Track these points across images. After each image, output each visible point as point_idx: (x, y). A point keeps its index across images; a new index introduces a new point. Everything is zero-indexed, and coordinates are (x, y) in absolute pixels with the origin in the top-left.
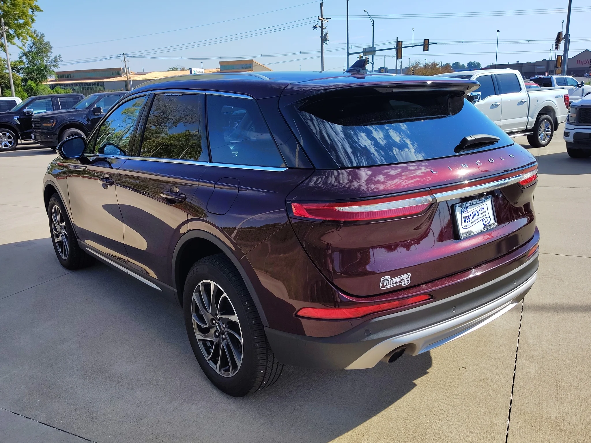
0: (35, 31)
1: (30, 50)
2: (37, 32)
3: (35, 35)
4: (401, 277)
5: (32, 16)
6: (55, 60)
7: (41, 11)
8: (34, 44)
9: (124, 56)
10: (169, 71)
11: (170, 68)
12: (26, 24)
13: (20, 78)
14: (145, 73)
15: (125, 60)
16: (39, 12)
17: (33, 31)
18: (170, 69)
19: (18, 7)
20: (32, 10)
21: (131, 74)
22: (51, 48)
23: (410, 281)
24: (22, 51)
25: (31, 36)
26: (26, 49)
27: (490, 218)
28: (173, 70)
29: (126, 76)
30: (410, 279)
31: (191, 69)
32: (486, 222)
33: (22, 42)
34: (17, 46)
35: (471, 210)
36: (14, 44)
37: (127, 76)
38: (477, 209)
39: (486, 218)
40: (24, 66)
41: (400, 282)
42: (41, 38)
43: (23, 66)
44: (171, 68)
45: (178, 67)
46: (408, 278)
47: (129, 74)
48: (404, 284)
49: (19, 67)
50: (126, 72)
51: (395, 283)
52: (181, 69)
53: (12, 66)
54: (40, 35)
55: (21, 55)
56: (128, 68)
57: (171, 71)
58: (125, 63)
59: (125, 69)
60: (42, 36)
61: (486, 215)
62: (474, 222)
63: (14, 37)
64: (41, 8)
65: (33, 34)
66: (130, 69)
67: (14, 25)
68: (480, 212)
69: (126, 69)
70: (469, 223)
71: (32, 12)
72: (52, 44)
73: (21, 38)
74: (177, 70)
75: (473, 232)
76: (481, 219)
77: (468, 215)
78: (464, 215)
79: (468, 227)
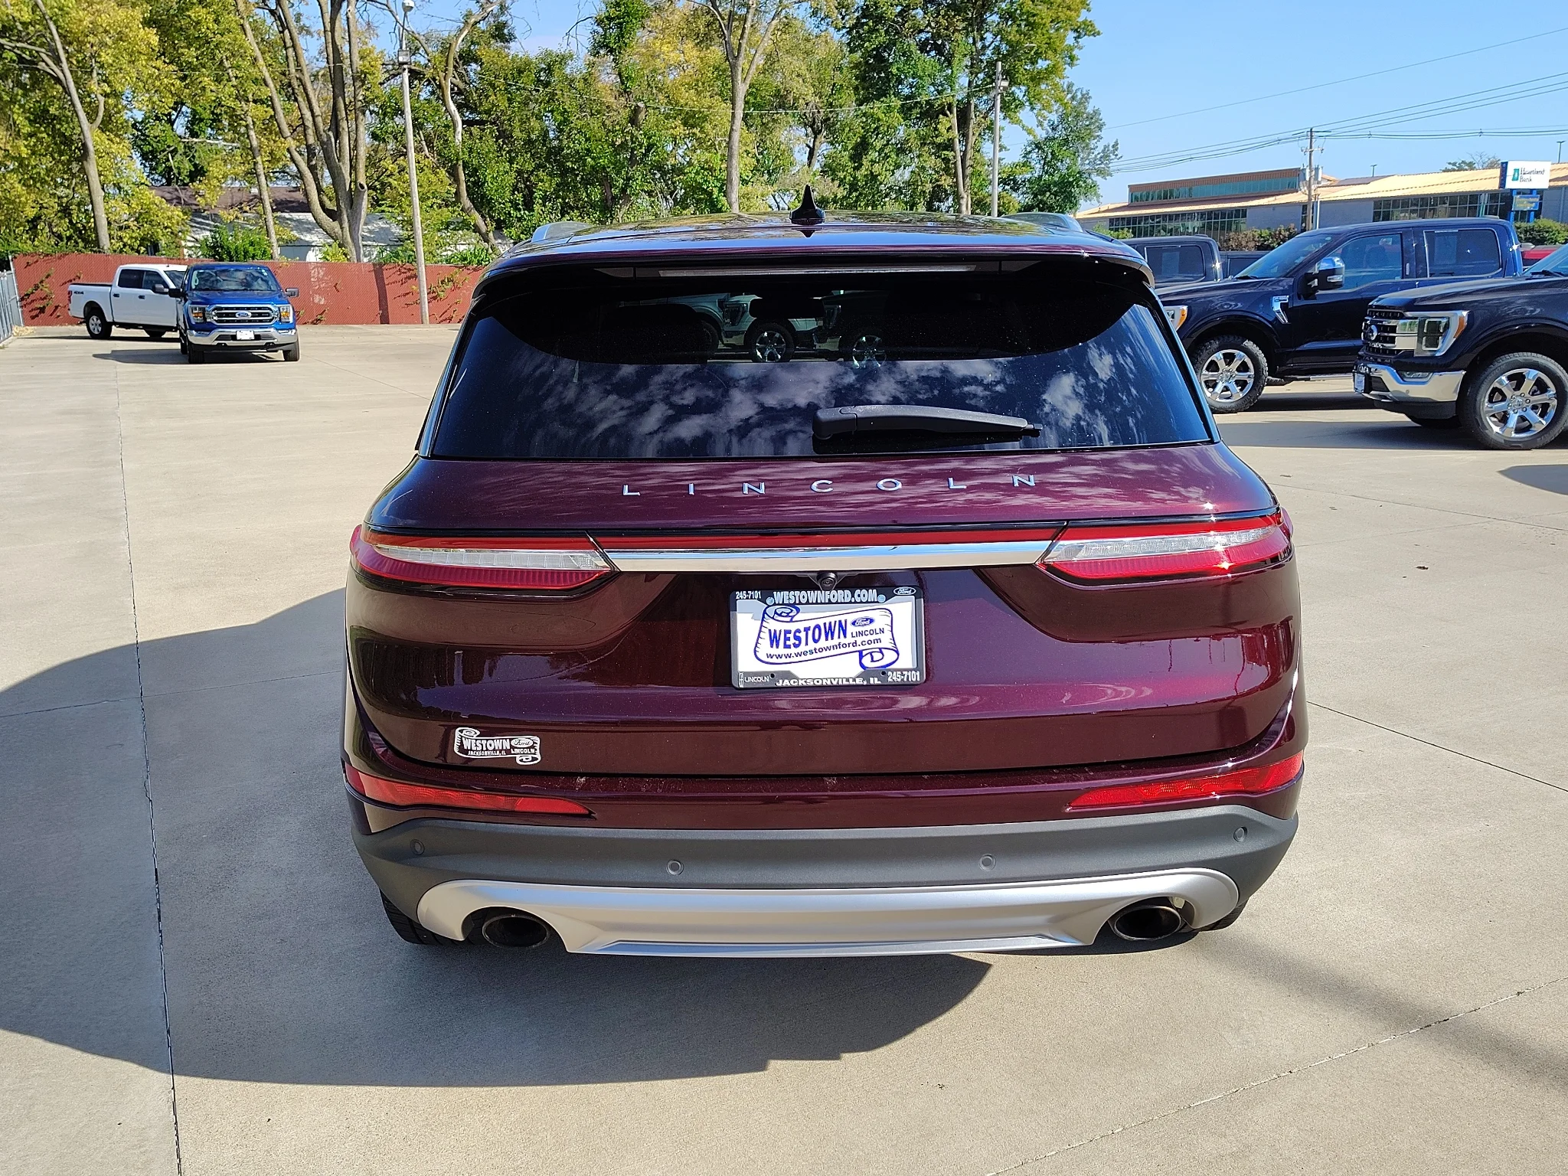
0: (1070, 85)
1: (1051, 134)
2: (1074, 89)
3: (1070, 96)
4: (511, 740)
5: (1071, 49)
6: (1105, 156)
7: (1096, 34)
8: (1063, 119)
9: (1311, 136)
10: (1447, 171)
11: (1450, 163)
12: (1051, 71)
13: (1016, 205)
14: (1366, 181)
15: (1311, 147)
16: (1092, 37)
17: (1065, 86)
18: (1450, 167)
19: (1039, 31)
20: (1076, 35)
21: (1323, 183)
22: (1100, 128)
23: (538, 756)
24: (1031, 138)
25: (1059, 100)
26: (1041, 134)
27: (897, 652)
28: (1460, 169)
29: (1307, 192)
30: (538, 751)
31: (1507, 163)
32: (872, 661)
33: (1037, 116)
34: (1023, 126)
35: (808, 618)
36: (1019, 122)
37: (1310, 192)
38: (842, 618)
39: (880, 649)
40: (1030, 175)
41: (508, 752)
42: (1080, 103)
43: (1028, 176)
44: (1454, 164)
45: (1477, 159)
46: (533, 747)
47: (1319, 183)
48: (521, 760)
49: (1019, 178)
50: (1308, 179)
51: (494, 750)
52: (1485, 165)
53: (1005, 176)
54: (1079, 96)
55: (1029, 149)
56: (1317, 169)
57: (1454, 170)
58: (1310, 155)
59: (1308, 171)
60: (1086, 97)
61: (878, 640)
62: (821, 650)
63: (1022, 105)
64: (1098, 28)
65: (1062, 94)
66: (1320, 171)
67: (1024, 75)
68: (850, 629)
69: (1311, 172)
70: (793, 650)
71: (1075, 38)
72: (1104, 117)
73: (1038, 106)
74: (1472, 169)
75: (798, 679)
76: (852, 649)
77: (793, 627)
78: (772, 625)
79: (784, 660)
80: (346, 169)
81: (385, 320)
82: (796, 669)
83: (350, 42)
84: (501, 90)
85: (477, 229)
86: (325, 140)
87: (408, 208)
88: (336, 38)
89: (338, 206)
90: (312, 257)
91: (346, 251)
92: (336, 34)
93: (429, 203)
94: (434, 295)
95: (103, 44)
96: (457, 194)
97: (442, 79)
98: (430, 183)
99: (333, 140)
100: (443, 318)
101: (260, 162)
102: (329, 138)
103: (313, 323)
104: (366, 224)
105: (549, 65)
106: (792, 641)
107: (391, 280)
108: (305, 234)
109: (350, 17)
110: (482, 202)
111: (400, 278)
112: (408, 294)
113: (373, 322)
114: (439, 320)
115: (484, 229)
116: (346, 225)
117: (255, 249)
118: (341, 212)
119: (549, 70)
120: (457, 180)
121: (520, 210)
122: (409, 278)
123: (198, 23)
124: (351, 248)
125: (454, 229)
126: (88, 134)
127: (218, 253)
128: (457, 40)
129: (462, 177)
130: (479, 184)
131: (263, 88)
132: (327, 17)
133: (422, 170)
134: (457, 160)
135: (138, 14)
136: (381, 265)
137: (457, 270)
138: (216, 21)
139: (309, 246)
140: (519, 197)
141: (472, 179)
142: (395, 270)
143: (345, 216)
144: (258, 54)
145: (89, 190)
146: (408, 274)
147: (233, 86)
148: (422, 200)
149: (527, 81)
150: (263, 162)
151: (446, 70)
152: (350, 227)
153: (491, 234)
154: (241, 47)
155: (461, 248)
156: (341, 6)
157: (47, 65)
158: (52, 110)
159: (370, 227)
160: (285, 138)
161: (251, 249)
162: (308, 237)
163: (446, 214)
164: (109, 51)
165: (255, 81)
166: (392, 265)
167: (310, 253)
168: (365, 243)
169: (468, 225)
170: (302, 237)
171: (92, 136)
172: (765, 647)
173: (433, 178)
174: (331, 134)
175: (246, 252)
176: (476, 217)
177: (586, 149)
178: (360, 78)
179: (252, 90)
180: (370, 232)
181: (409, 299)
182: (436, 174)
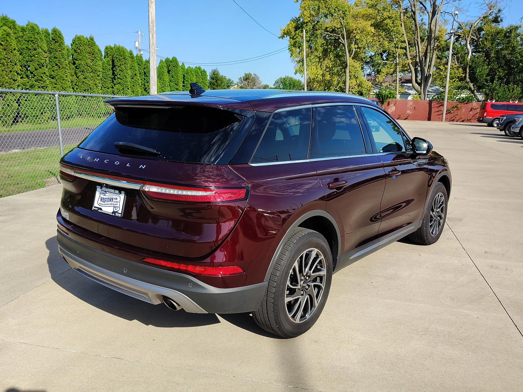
27: (119, 208)
32: (115, 209)
35: (108, 195)
38: (113, 197)
39: (117, 206)
46: (68, 216)
48: (67, 219)
51: (65, 215)
68: (114, 200)
75: (102, 210)
76: (113, 205)
77: (105, 197)
78: (102, 196)
79: (102, 205)
80: (426, 69)
81: (429, 119)
82: (103, 208)
83: (435, 27)
84: (489, 40)
85: (470, 89)
86: (421, 60)
87: (445, 82)
88: (431, 26)
89: (421, 81)
90: (410, 98)
91: (421, 96)
92: (431, 25)
93: (453, 80)
94: (449, 112)
95: (357, 33)
96: (465, 77)
97: (467, 37)
98: (455, 73)
99: (424, 60)
100: (451, 120)
101: (398, 68)
102: (423, 59)
103: (404, 119)
104: (430, 87)
105: (511, 30)
106: (104, 201)
107: (434, 106)
108: (410, 90)
109: (437, 19)
110: (473, 79)
111: (438, 106)
112: (439, 111)
113: (425, 120)
114: (449, 120)
115: (473, 89)
116: (422, 88)
117: (390, 95)
118: (422, 83)
119: (511, 32)
120: (466, 73)
121: (488, 83)
122: (441, 105)
123: (387, 24)
124: (422, 95)
125: (462, 89)
126: (348, 60)
127: (379, 96)
128: (475, 24)
129: (468, 71)
130: (474, 73)
131: (404, 44)
132: (430, 19)
133: (453, 69)
134: (467, 65)
135: (369, 23)
136: (432, 101)
137: (459, 103)
138: (393, 23)
139: (410, 94)
140: (489, 78)
141: (472, 72)
142: (436, 103)
143: (423, 85)
144: (405, 32)
145: (346, 77)
146: (441, 104)
147: (394, 44)
148: (451, 78)
149: (500, 36)
150: (399, 68)
151: (469, 34)
152: (424, 88)
153: (475, 91)
154: (399, 31)
155: (462, 96)
156: (435, 15)
157: (341, 40)
158: (340, 54)
159: (432, 88)
160: (408, 60)
161: (389, 95)
162: (410, 92)
163: (459, 84)
164: (359, 35)
165: (402, 42)
166: (436, 101)
167: (410, 97)
168: (428, 93)
169: (467, 87)
170: (408, 91)
171: (349, 60)
172: (99, 202)
173: (457, 72)
174: (424, 58)
175: (387, 96)
176: (471, 85)
177: (520, 60)
178: (437, 39)
179: (400, 45)
180: (432, 90)
181: (440, 113)
182: (458, 70)
